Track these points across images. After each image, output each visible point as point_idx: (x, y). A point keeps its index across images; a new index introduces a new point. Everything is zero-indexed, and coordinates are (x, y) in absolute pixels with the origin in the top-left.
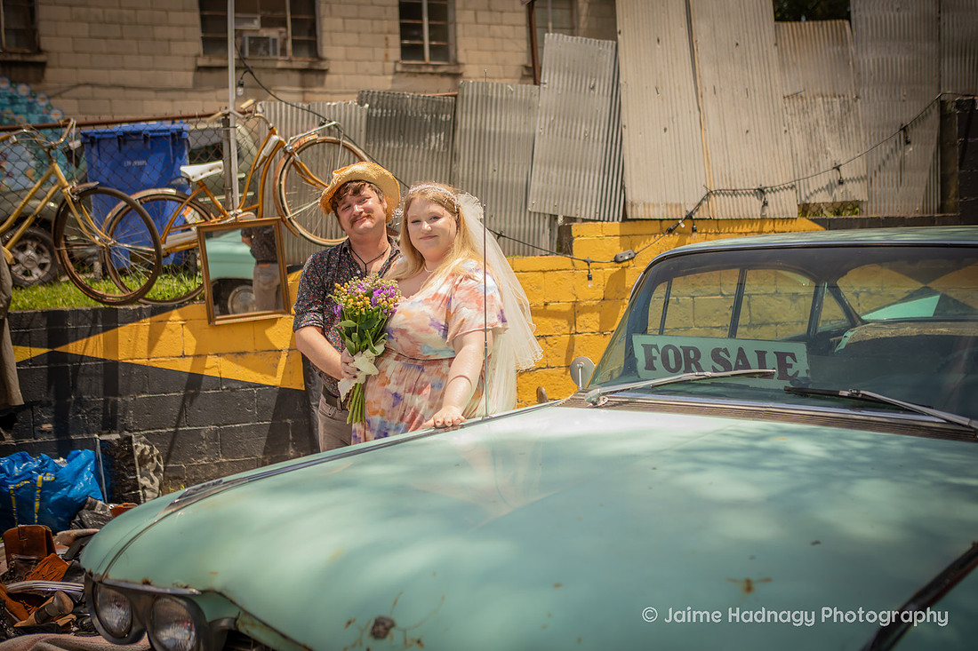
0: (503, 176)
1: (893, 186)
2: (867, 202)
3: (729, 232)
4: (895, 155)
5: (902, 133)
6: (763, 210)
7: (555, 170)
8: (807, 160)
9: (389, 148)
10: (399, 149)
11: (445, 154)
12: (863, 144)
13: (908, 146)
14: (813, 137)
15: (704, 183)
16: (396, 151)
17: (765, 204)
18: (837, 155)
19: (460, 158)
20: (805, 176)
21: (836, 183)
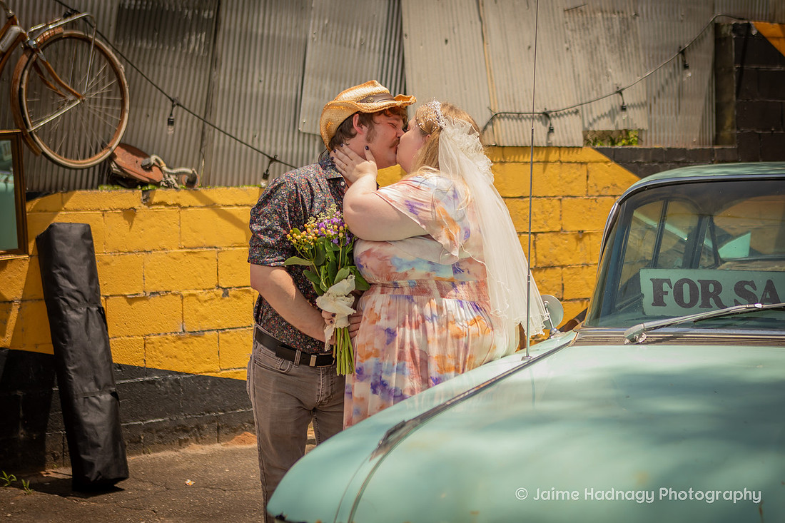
0: (269, 88)
1: (672, 114)
2: (646, 131)
3: (514, 162)
4: (674, 80)
5: (680, 56)
6: (548, 138)
7: (328, 83)
8: (590, 83)
9: (141, 49)
10: (151, 50)
11: (205, 59)
12: (643, 67)
13: (687, 70)
14: (595, 57)
15: (488, 104)
16: (148, 52)
17: (551, 130)
18: (618, 77)
19: (221, 64)
20: (588, 100)
21: (618, 108)
